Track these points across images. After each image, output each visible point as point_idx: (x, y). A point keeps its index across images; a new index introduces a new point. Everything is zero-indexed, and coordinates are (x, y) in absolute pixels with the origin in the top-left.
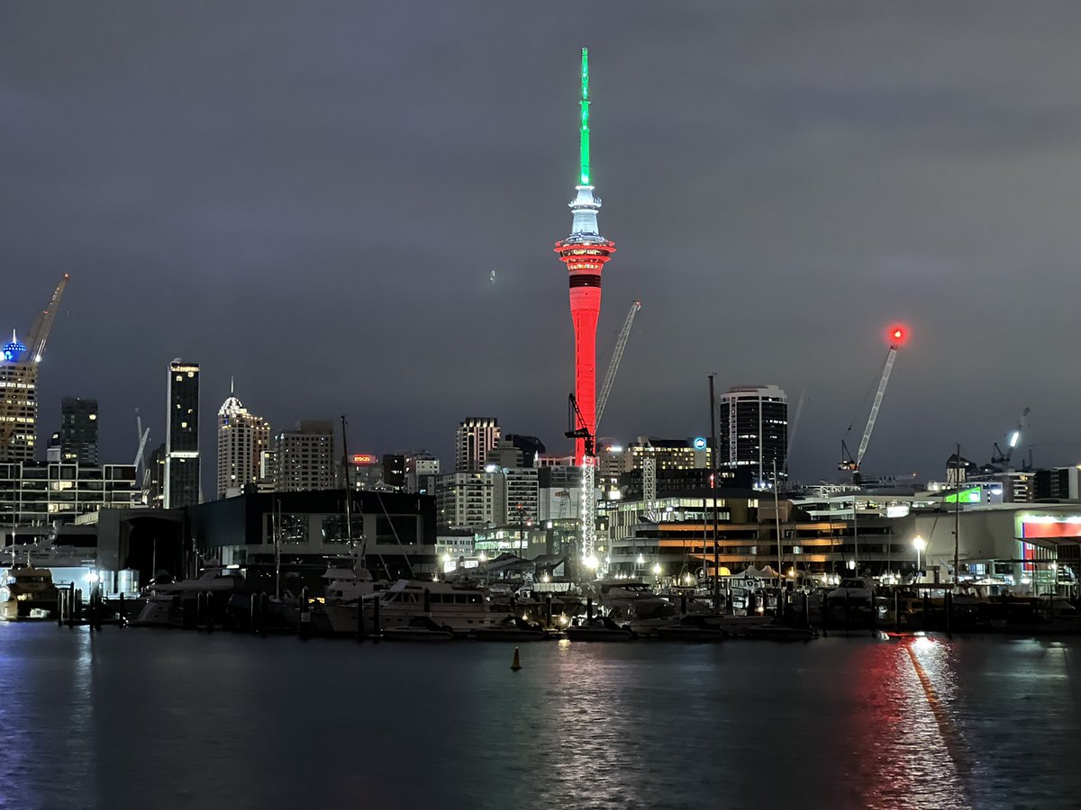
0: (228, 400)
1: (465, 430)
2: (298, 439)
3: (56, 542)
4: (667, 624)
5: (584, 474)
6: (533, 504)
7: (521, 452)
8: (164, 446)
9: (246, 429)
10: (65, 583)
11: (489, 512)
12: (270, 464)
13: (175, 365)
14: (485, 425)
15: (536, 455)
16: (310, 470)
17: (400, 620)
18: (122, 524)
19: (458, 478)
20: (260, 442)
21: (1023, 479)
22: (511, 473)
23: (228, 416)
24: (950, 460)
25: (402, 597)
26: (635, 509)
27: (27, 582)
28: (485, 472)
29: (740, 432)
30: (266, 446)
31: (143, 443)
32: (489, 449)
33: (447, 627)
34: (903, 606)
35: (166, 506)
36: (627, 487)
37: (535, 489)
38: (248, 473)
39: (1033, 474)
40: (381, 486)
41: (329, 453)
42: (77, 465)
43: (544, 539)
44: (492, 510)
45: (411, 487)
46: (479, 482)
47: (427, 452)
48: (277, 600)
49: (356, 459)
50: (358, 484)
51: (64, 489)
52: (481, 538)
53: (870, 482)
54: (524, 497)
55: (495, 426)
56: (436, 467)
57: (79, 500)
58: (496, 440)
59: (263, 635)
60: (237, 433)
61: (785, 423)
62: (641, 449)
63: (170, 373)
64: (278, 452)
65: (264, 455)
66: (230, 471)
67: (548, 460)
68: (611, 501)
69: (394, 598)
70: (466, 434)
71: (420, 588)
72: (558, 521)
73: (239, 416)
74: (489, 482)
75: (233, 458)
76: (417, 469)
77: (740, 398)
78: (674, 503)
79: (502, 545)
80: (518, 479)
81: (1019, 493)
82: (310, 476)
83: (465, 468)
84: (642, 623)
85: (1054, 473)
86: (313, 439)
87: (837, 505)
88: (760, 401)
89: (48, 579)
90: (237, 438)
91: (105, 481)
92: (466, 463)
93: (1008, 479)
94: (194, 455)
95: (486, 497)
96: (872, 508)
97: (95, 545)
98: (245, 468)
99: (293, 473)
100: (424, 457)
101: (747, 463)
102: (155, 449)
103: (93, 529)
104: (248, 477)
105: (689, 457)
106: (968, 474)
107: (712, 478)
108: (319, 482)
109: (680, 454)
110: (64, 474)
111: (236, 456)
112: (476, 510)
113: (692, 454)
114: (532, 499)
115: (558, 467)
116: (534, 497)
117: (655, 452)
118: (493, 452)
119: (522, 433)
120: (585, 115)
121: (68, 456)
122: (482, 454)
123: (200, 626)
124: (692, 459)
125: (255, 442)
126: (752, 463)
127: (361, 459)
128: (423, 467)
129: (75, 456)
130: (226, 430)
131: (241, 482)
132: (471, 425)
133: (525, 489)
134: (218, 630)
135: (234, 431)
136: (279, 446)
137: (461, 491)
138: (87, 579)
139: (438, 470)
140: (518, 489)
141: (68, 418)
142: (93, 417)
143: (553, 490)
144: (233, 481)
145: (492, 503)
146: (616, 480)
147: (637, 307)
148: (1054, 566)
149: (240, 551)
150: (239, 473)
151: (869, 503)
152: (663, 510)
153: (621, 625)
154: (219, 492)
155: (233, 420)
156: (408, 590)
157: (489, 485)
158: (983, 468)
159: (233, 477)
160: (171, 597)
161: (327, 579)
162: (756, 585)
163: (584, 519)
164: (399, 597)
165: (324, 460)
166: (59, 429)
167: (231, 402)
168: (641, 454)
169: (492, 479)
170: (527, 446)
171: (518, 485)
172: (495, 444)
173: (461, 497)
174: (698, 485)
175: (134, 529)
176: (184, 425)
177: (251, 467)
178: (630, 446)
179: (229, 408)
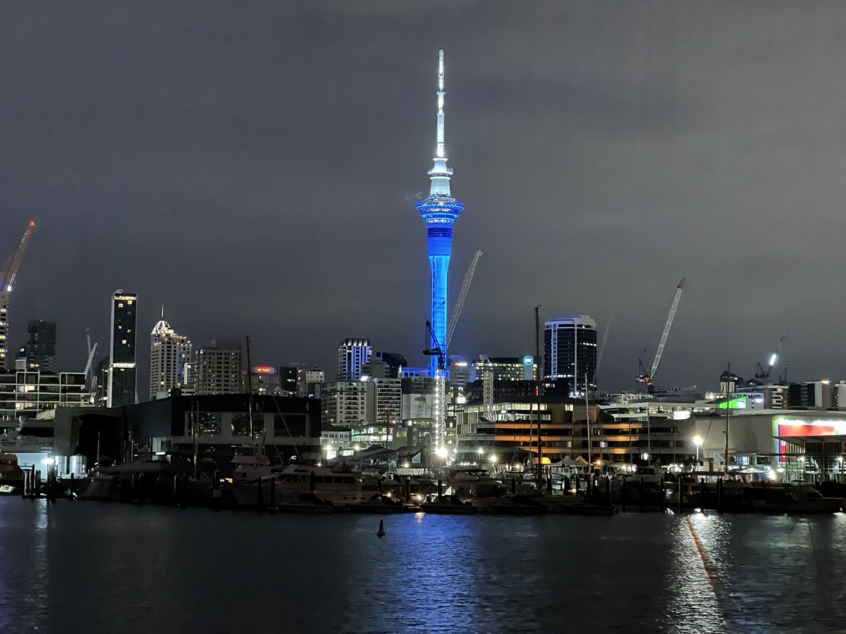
0: (159, 323)
1: (345, 348)
2: (214, 354)
3: (22, 433)
4: (500, 501)
5: (437, 383)
6: (397, 407)
7: (388, 366)
8: (108, 358)
9: (173, 346)
10: (27, 465)
11: (362, 413)
12: (191, 373)
13: (117, 295)
14: (360, 345)
15: (400, 369)
16: (223, 378)
17: (290, 496)
18: (74, 419)
19: (339, 386)
20: (183, 356)
21: (780, 391)
22: (380, 382)
23: (159, 336)
24: (722, 375)
25: (292, 478)
26: (477, 411)
28: (360, 381)
30: (188, 359)
31: (91, 356)
32: (363, 364)
33: (329, 502)
34: (685, 489)
35: (110, 405)
36: (471, 393)
37: (399, 395)
38: (174, 381)
39: (787, 387)
40: (278, 391)
41: (238, 365)
42: (39, 373)
43: (405, 434)
44: (365, 410)
45: (301, 391)
46: (355, 389)
47: (315, 365)
48: (195, 480)
49: (259, 370)
50: (261, 390)
51: (29, 391)
52: (356, 433)
53: (661, 392)
54: (390, 401)
55: (368, 345)
56: (321, 377)
57: (40, 400)
58: (369, 356)
59: (183, 507)
60: (165, 349)
61: (595, 345)
62: (482, 364)
63: (113, 301)
64: (198, 364)
65: (187, 366)
66: (160, 378)
67: (409, 372)
68: (458, 405)
69: (285, 479)
70: (345, 351)
71: (307, 471)
72: (416, 420)
73: (168, 335)
74: (363, 389)
75: (162, 368)
76: (307, 378)
77: (560, 326)
78: (508, 406)
79: (372, 438)
80: (385, 386)
81: (777, 402)
82: (223, 384)
83: (345, 378)
84: (480, 500)
85: (803, 387)
86: (225, 354)
87: (635, 410)
88: (576, 328)
89: (15, 462)
90: (165, 352)
91: (60, 385)
92: (345, 374)
93: (768, 391)
94: (131, 365)
95: (360, 401)
96: (661, 412)
97: (52, 436)
98: (172, 376)
99: (210, 380)
100: (312, 369)
101: (565, 376)
102: (101, 361)
103: (51, 423)
104: (174, 383)
105: (520, 371)
106: (737, 386)
107: (537, 387)
108: (229, 387)
109: (513, 369)
110: (29, 379)
111: (165, 367)
112: (352, 411)
113: (522, 369)
114: (396, 403)
115: (417, 378)
116: (398, 401)
117: (493, 367)
118: (367, 366)
119: (390, 351)
120: (441, 102)
121: (32, 365)
122: (357, 367)
123: (134, 500)
124: (522, 373)
125: (180, 356)
126: (569, 376)
127: (263, 370)
128: (312, 377)
129: (37, 365)
130: (157, 347)
131: (168, 387)
132: (349, 344)
133: (391, 395)
135: (163, 347)
136: (199, 360)
137: (341, 396)
138: (45, 462)
139: (323, 379)
140: (386, 394)
141: (33, 336)
143: (413, 396)
144: (162, 386)
145: (365, 406)
146: (462, 388)
147: (479, 254)
148: (803, 459)
149: (167, 441)
150: (167, 380)
151: (659, 408)
152: (498, 412)
154: (151, 395)
155: (163, 338)
156: (296, 473)
157: (363, 392)
158: (749, 382)
159: (162, 383)
160: (111, 477)
161: (234, 464)
162: (571, 472)
163: (437, 419)
164: (290, 478)
165: (234, 370)
166: (25, 345)
167: (161, 324)
168: (482, 368)
169: (365, 387)
170: (393, 361)
171: (386, 392)
172: (368, 360)
173: (341, 400)
174: (526, 393)
175: (83, 424)
176: (124, 342)
177: (177, 376)
178: (474, 362)
179: (160, 329)
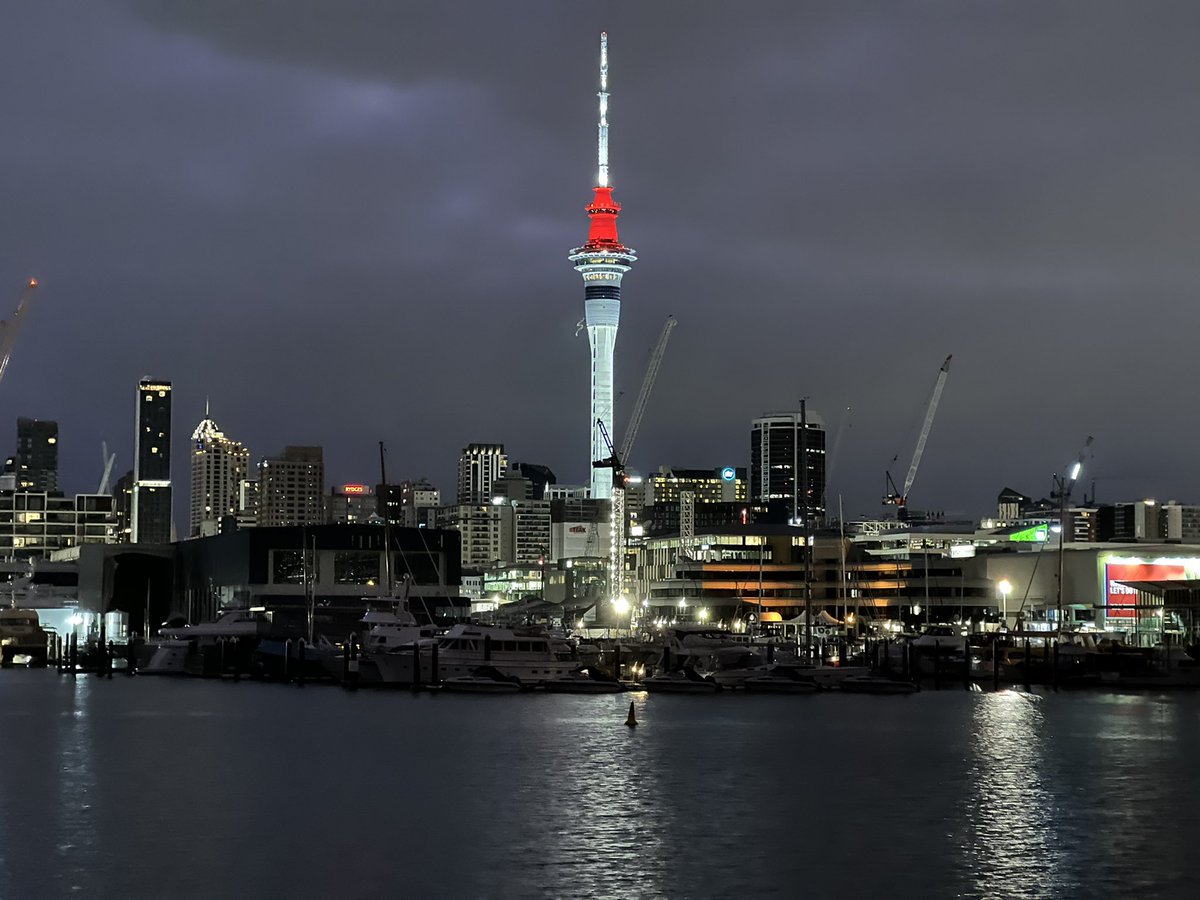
0: (203, 423)
1: (469, 457)
2: (283, 467)
3: (35, 580)
4: (755, 674)
5: (613, 507)
6: (545, 541)
7: (530, 483)
8: (131, 473)
9: (222, 455)
10: (48, 626)
11: (496, 549)
12: (250, 494)
13: (144, 384)
14: (490, 453)
15: (547, 486)
16: (296, 502)
17: (457, 670)
18: (107, 561)
19: (462, 511)
20: (237, 470)
21: (1085, 515)
22: (520, 506)
23: (202, 441)
24: (1002, 494)
25: (460, 644)
26: (666, 547)
27: (11, 625)
28: (492, 505)
29: (774, 462)
30: (244, 475)
31: (108, 470)
32: (495, 479)
33: (514, 677)
34: (1000, 656)
35: (134, 540)
36: (650, 522)
37: (548, 524)
38: (225, 505)
39: (1095, 510)
40: (374, 518)
41: (318, 484)
42: (45, 494)
43: (563, 580)
44: (499, 546)
45: (408, 520)
46: (485, 515)
47: (427, 481)
48: (311, 647)
49: (347, 489)
50: (350, 517)
51: (31, 521)
52: (491, 579)
53: (918, 518)
54: (534, 533)
55: (502, 453)
56: (436, 499)
57: (48, 533)
58: (502, 469)
59: (301, 684)
60: (212, 460)
61: (823, 452)
62: (663, 480)
63: (139, 392)
64: (261, 481)
65: (244, 485)
66: (205, 502)
67: (559, 491)
68: (633, 538)
69: (450, 645)
70: (469, 462)
71: (479, 634)
72: (580, 558)
73: (215, 440)
74: (496, 515)
75: (208, 487)
76: (415, 501)
77: (773, 424)
78: (710, 540)
79: (515, 586)
80: (528, 512)
81: (1081, 531)
82: (296, 509)
83: (469, 500)
84: (726, 674)
85: (1118, 509)
86: (299, 467)
87: (890, 544)
88: (796, 427)
89: (35, 621)
90: (212, 465)
91: (77, 512)
92: (469, 494)
93: (1068, 515)
94: (164, 484)
95: (492, 532)
96: (929, 547)
97: (76, 584)
98: (222, 498)
99: (277, 505)
100: (423, 487)
101: (781, 496)
102: (121, 476)
103: (73, 566)
104: (225, 509)
105: (716, 489)
106: (1022, 509)
107: (744, 512)
108: (306, 515)
109: (707, 486)
110: (31, 505)
111: (212, 485)
112: (481, 547)
113: (719, 486)
114: (543, 535)
115: (571, 499)
116: (546, 532)
117: (679, 483)
118: (500, 482)
119: (531, 462)
120: (603, 107)
121: (24, 484)
122: (487, 484)
123: (225, 675)
124: (719, 491)
125: (233, 470)
126: (786, 496)
127: (353, 489)
128: (422, 499)
129: (31, 484)
130: (200, 456)
131: (216, 515)
132: (475, 452)
133: (536, 524)
134: (244, 679)
135: (209, 457)
136: (262, 474)
137: (466, 525)
138: (70, 622)
139: (438, 502)
140: (529, 523)
141: (25, 443)
142: (52, 441)
143: (568, 525)
144: (208, 513)
145: (499, 540)
146: (635, 514)
147: (672, 323)
148: (1160, 613)
149: (242, 592)
150: (215, 504)
151: (924, 541)
152: (698, 548)
153: (704, 676)
154: (192, 525)
155: (209, 445)
156: (466, 637)
157: (496, 520)
158: (1038, 503)
159: (208, 509)
160: (186, 643)
161: (366, 624)
162: (828, 632)
163: (613, 558)
164: (456, 644)
165: (312, 490)
166: (14, 455)
167: (206, 425)
168: (663, 485)
169: (499, 513)
170: (535, 476)
171: (529, 520)
172: (502, 474)
173: (466, 531)
174: (729, 520)
175: (118, 566)
176: (155, 450)
177: (228, 499)
178: (651, 476)
179: (203, 431)
